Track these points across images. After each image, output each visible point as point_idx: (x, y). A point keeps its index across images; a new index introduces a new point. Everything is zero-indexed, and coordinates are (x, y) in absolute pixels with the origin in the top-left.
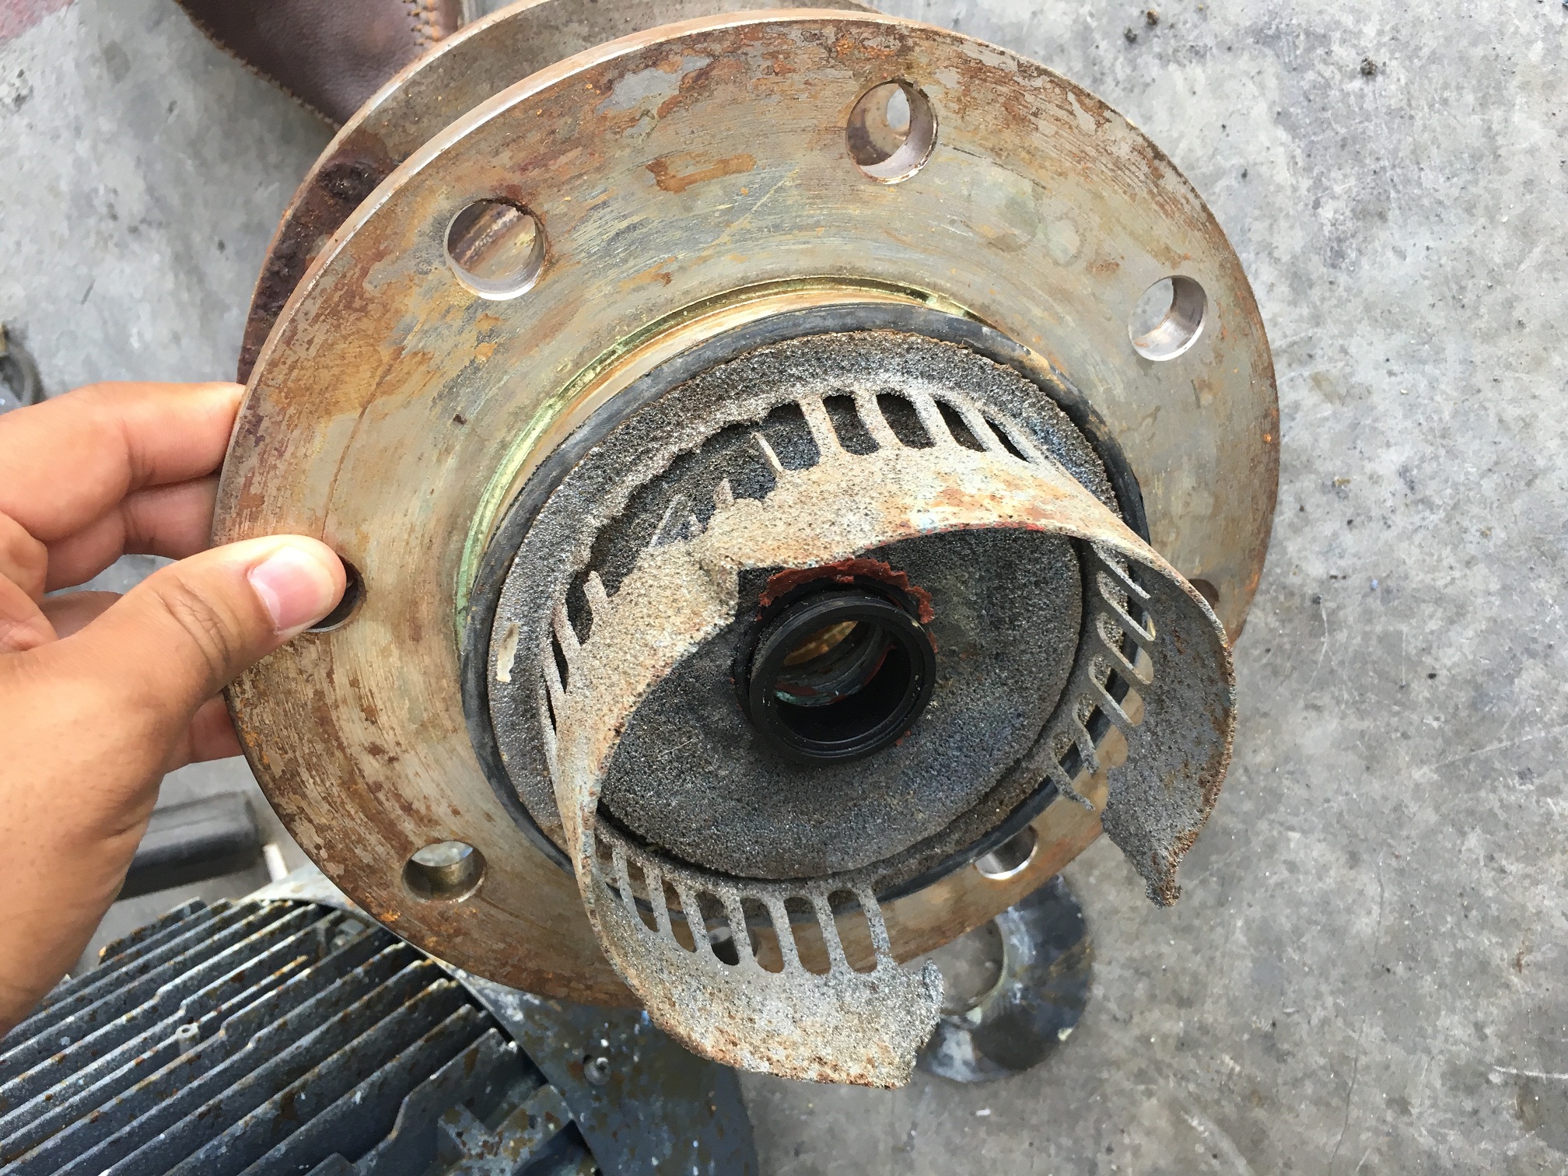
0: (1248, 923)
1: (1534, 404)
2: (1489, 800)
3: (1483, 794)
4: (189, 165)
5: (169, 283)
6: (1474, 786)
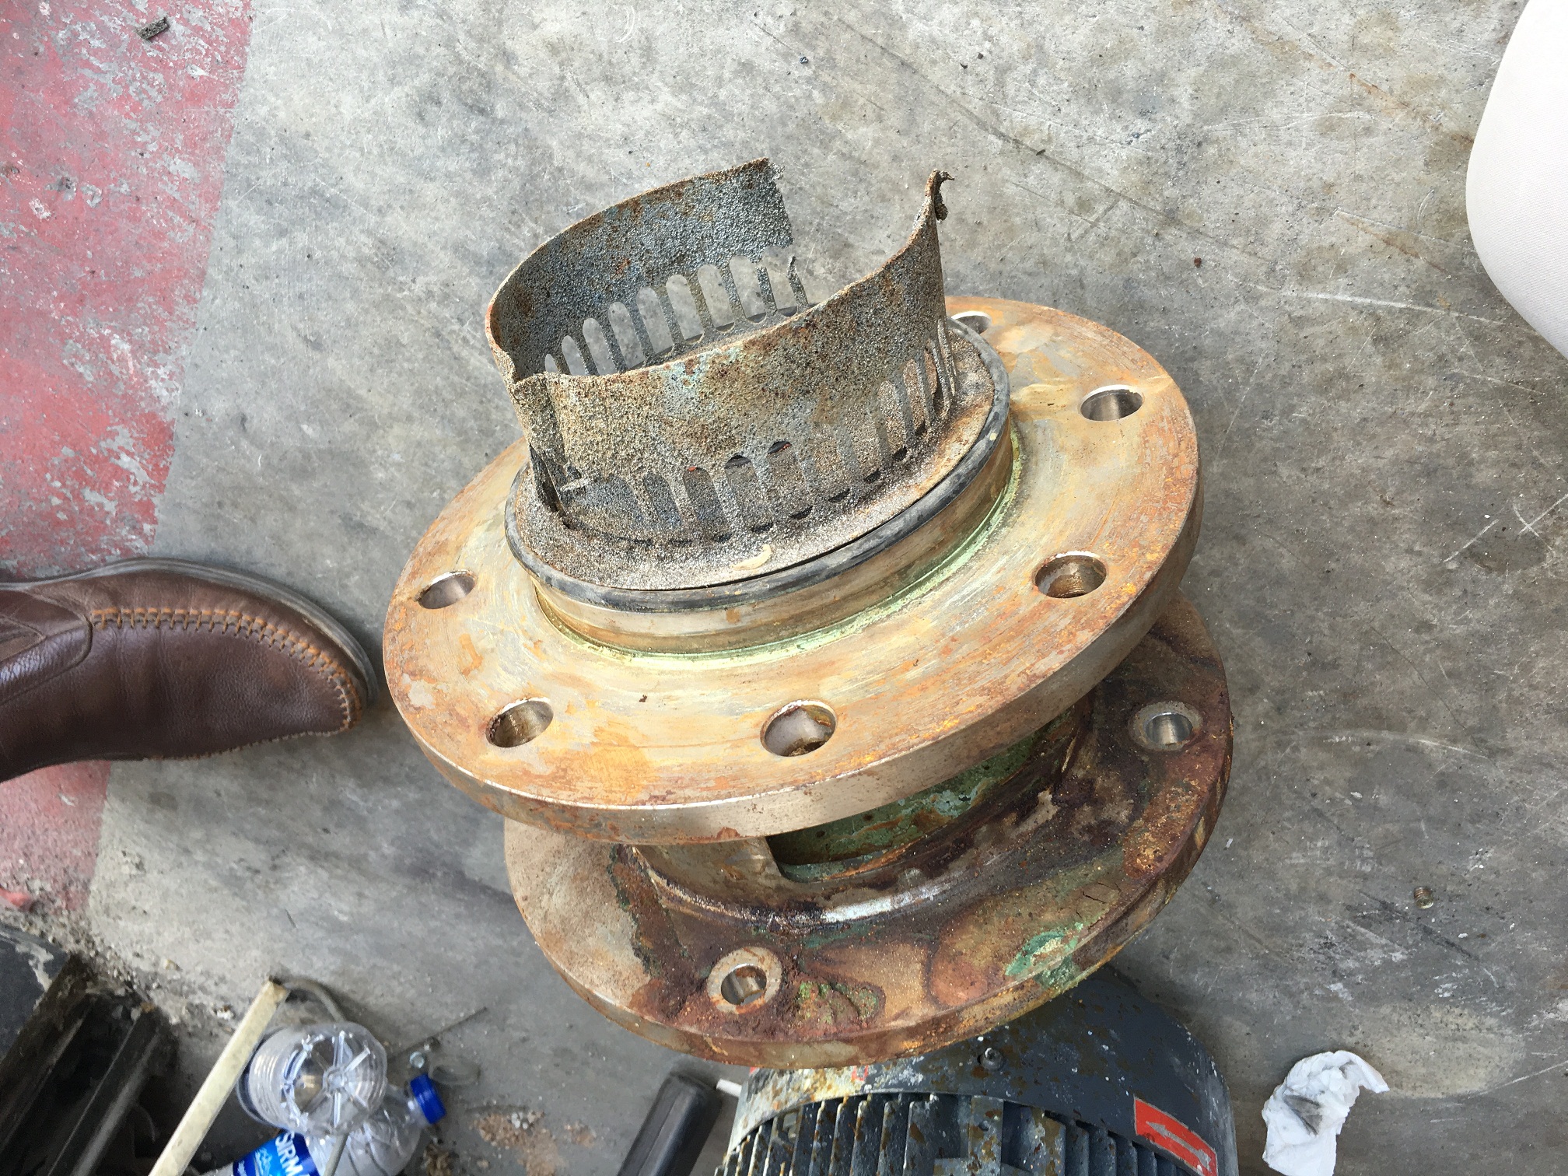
0: (1231, 621)
1: (1035, 251)
2: (1265, 445)
3: (1258, 445)
4: (262, 811)
5: (324, 874)
6: (1250, 447)
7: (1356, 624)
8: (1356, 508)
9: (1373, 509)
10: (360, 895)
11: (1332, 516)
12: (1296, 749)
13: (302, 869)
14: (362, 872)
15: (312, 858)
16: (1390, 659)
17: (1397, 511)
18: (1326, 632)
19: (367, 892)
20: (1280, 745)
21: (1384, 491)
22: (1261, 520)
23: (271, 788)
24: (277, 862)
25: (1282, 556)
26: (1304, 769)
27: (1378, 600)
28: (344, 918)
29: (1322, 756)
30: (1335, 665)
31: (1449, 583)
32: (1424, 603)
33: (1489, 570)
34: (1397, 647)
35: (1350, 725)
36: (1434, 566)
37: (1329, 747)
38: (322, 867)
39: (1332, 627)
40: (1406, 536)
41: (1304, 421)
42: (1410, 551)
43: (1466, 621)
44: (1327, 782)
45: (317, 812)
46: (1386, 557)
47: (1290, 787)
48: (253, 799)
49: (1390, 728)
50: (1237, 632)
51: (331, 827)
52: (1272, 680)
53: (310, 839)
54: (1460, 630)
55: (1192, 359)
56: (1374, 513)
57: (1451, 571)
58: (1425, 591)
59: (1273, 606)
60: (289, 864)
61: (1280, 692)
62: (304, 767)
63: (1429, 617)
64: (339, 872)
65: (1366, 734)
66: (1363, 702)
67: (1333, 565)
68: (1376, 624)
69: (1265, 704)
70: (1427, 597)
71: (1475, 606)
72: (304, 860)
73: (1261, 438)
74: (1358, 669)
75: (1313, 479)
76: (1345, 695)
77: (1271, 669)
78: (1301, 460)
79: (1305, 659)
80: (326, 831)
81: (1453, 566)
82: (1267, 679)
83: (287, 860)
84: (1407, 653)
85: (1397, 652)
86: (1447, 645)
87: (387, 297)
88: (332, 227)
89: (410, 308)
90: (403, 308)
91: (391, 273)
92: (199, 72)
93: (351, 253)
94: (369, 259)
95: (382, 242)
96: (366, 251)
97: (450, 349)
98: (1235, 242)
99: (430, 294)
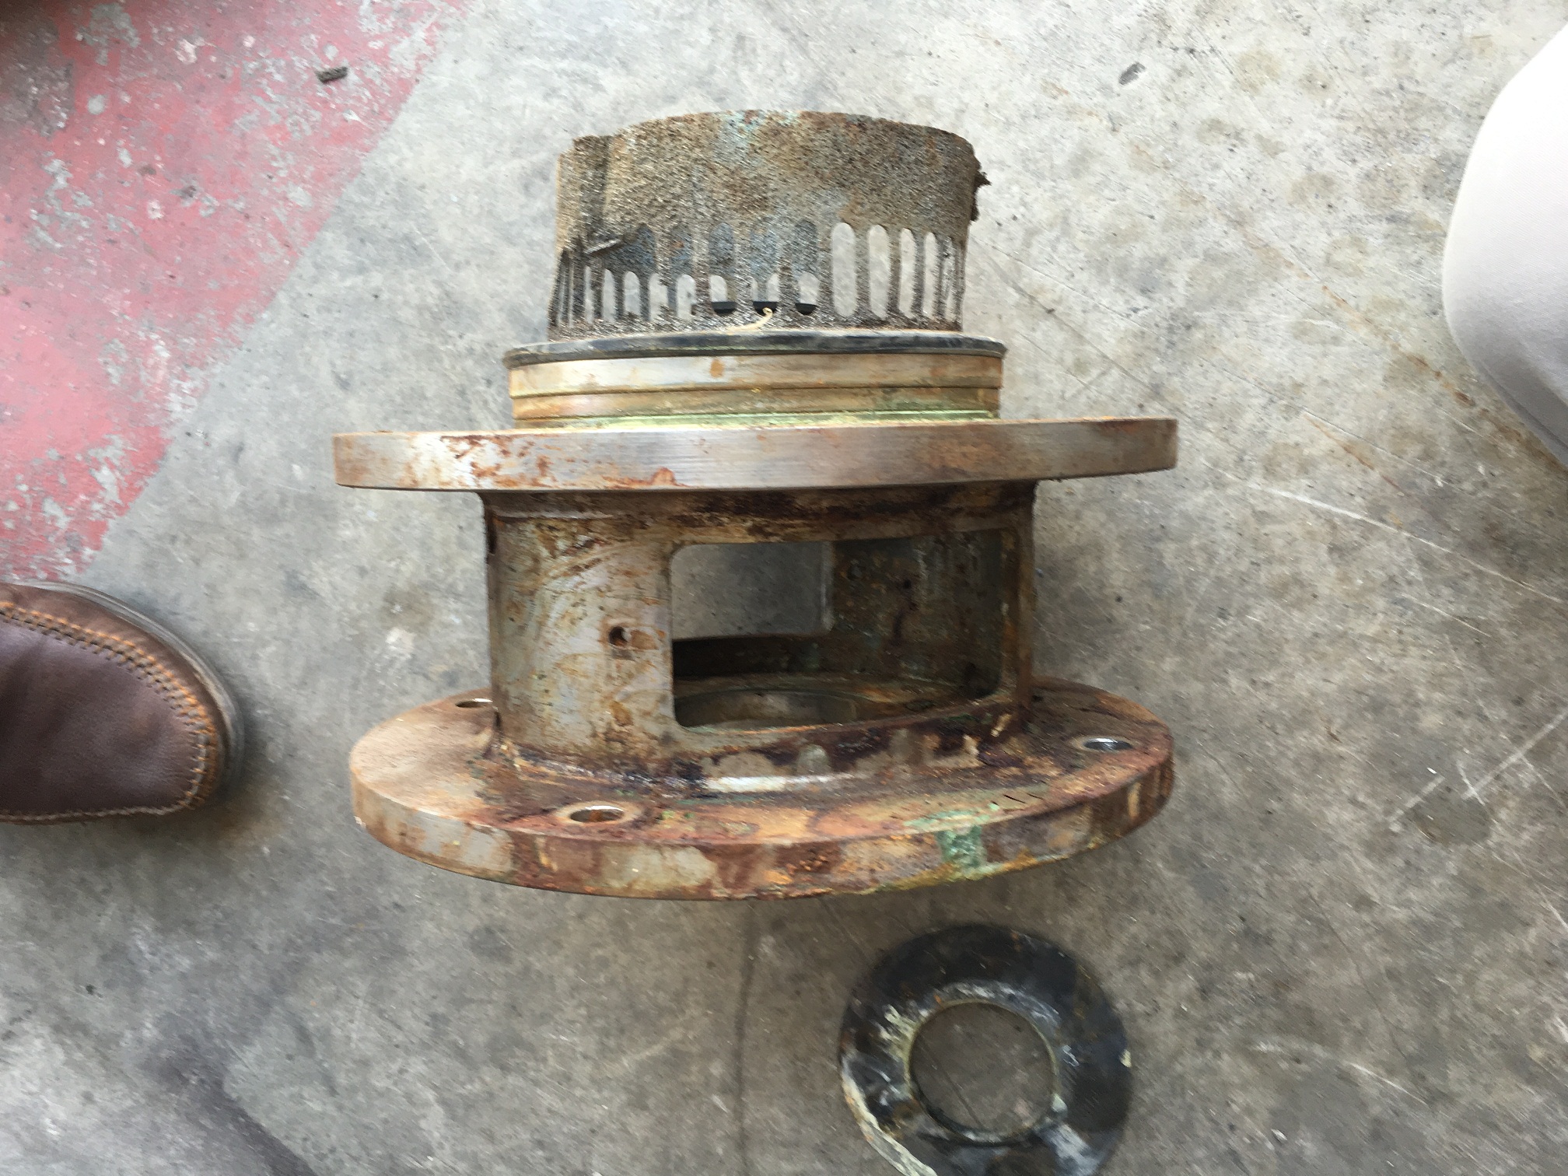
7: (1294, 887)
8: (1302, 738)
9: (1318, 742)
10: (88, 1098)
11: (1278, 743)
12: (1217, 1054)
13: (38, 1043)
14: (105, 1060)
15: (57, 1029)
16: (1326, 940)
17: (1342, 749)
18: (1263, 892)
19: (97, 1097)
20: (1201, 1045)
21: (1330, 721)
22: (1206, 736)
23: (57, 916)
24: (14, 1028)
25: (1223, 783)
26: (1226, 1085)
27: (1318, 858)
28: (53, 1132)
29: (1247, 1070)
30: (1268, 940)
31: (1392, 850)
32: (1365, 871)
33: (1433, 839)
34: (1336, 925)
35: (1281, 1029)
36: (1377, 824)
37: (1253, 1057)
38: (62, 1044)
39: (1268, 887)
40: (1349, 781)
41: (1258, 626)
42: (1353, 801)
43: (1407, 904)
44: (1249, 1111)
45: (92, 958)
46: (1328, 804)
47: (1206, 1111)
48: (29, 928)
49: (1322, 1041)
50: (1169, 875)
51: (100, 988)
52: (1202, 949)
53: (66, 1000)
54: (1401, 914)
55: (1158, 540)
56: (1320, 748)
57: (1394, 834)
58: (1367, 856)
59: (1209, 847)
60: (27, 1033)
61: (1208, 967)
62: (105, 892)
63: (1370, 891)
64: (78, 1056)
65: (1296, 1045)
66: (1294, 997)
67: (1275, 805)
68: (1314, 892)
69: (1189, 983)
70: (1369, 865)
71: (1420, 885)
72: (45, 1031)
73: (1215, 637)
74: (1293, 949)
75: (1262, 696)
76: (1276, 985)
77: (1200, 933)
78: (1250, 671)
79: (1236, 926)
80: (90, 989)
81: (1396, 828)
82: (1195, 945)
83: (26, 1026)
84: (1343, 935)
85: (1333, 932)
86: (1386, 932)
87: (431, 349)
88: (407, 273)
89: (447, 363)
90: (440, 361)
91: (443, 325)
92: (353, 117)
93: (415, 300)
94: (428, 309)
95: (447, 294)
96: (430, 300)
97: (468, 409)
98: (1210, 425)
99: (471, 351)
